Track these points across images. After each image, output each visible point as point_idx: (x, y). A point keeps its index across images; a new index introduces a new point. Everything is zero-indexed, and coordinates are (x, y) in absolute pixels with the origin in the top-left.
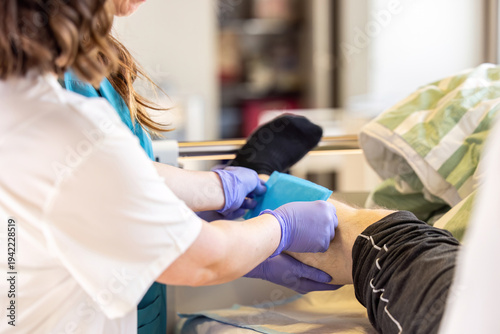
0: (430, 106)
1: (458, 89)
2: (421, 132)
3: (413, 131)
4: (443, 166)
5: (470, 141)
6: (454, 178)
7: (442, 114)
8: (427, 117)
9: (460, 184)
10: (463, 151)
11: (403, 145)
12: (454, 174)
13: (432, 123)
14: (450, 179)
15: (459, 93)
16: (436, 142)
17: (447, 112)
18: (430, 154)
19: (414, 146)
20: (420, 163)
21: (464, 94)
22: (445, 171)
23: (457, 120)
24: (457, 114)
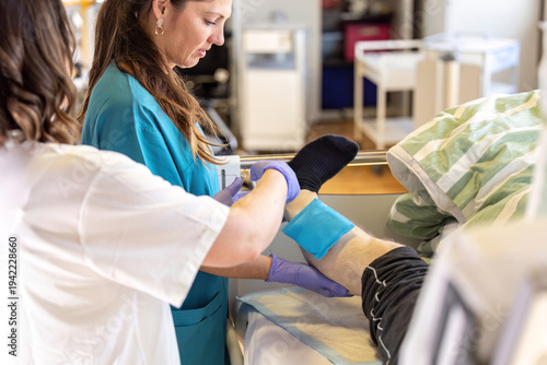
0: (446, 134)
1: (468, 122)
2: (434, 160)
3: (428, 158)
4: (451, 189)
5: (474, 169)
6: (460, 200)
7: (453, 145)
8: (441, 145)
9: (465, 205)
10: (468, 177)
11: (420, 170)
12: (460, 196)
13: (443, 151)
14: (455, 201)
15: (469, 126)
16: (446, 169)
17: (457, 144)
18: (440, 180)
19: (429, 171)
20: (432, 185)
21: (473, 128)
22: (453, 194)
23: (465, 151)
24: (465, 146)
